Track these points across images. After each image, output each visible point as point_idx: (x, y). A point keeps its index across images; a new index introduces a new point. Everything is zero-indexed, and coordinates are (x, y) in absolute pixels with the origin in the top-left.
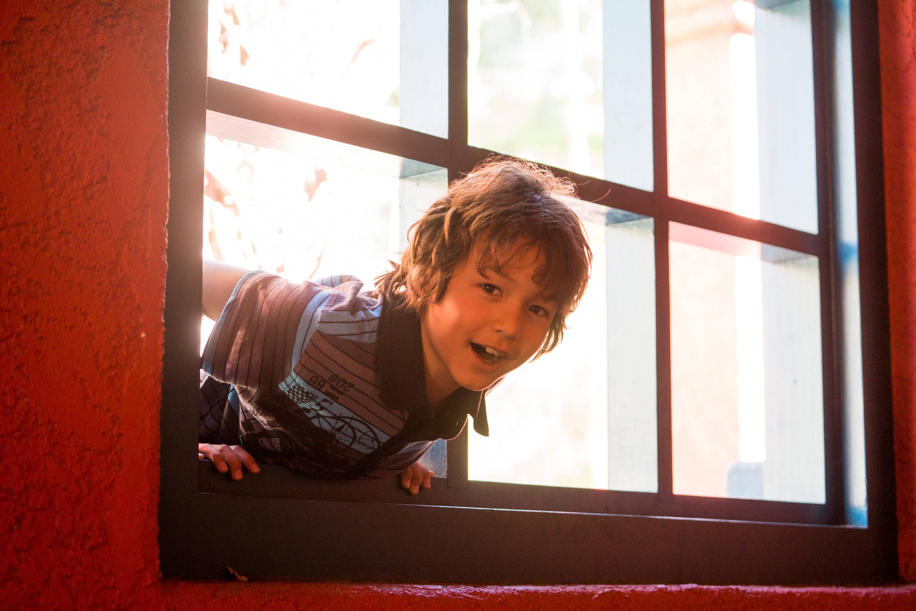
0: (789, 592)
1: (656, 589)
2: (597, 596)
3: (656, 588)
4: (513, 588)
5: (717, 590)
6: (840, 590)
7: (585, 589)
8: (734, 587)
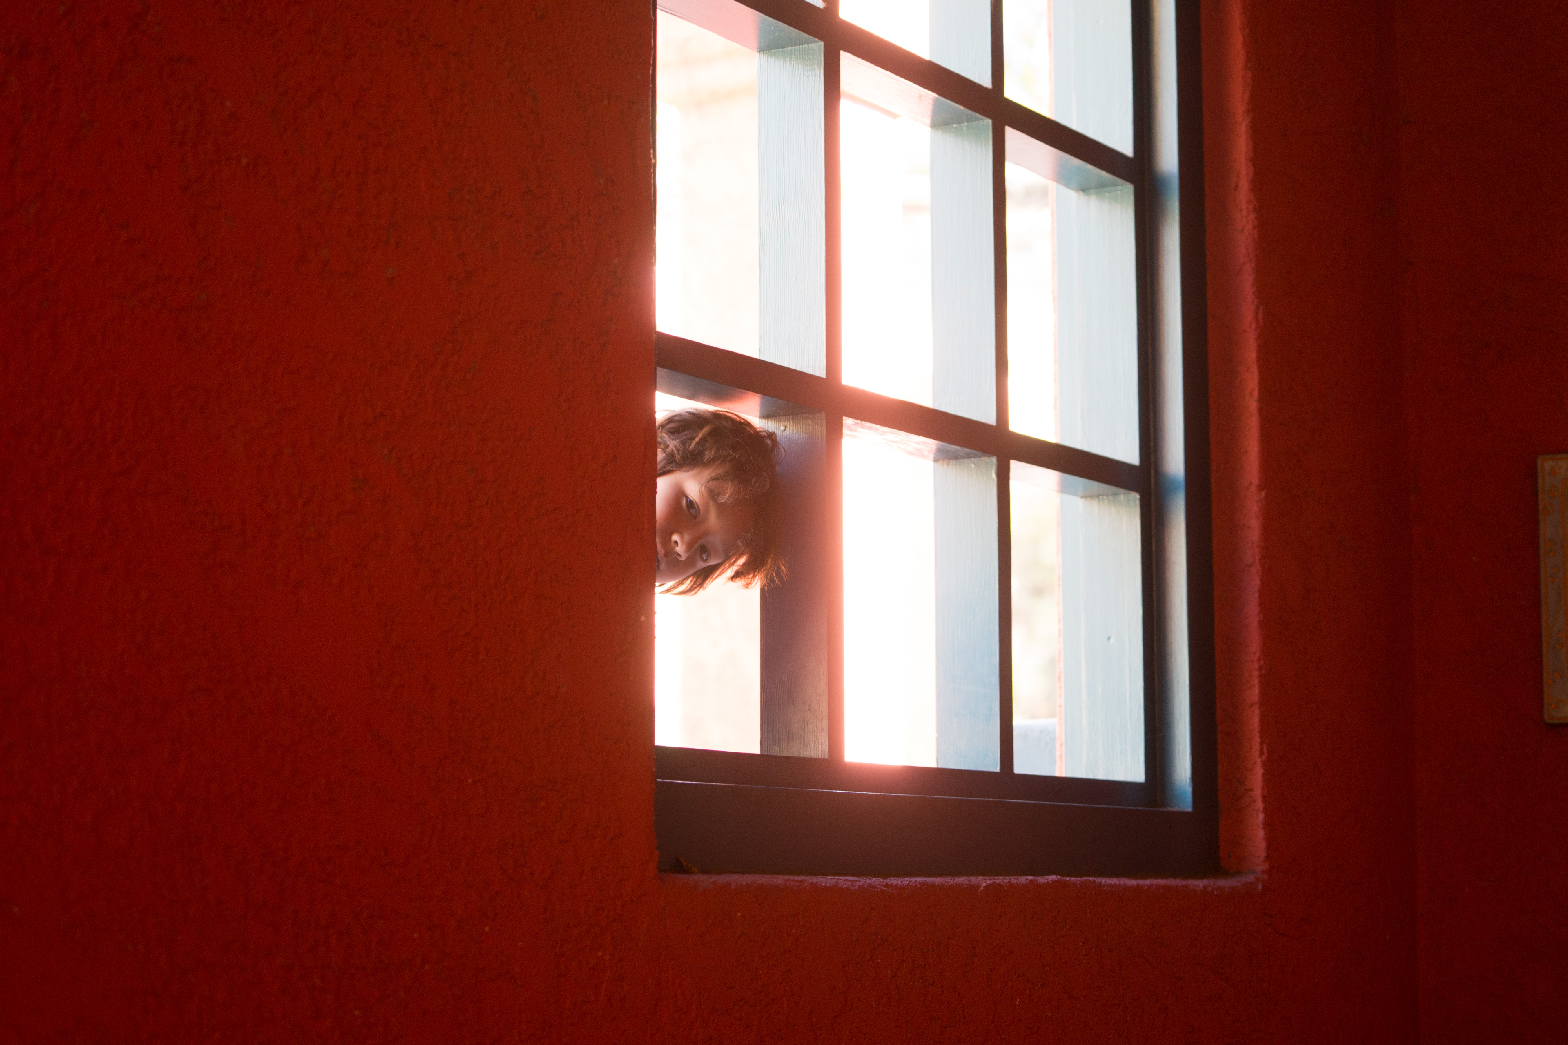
0: (1138, 885)
1: (1027, 881)
2: (982, 888)
3: (1027, 879)
4: (914, 879)
5: (1078, 882)
6: (1179, 882)
7: (970, 881)
8: (1091, 879)
